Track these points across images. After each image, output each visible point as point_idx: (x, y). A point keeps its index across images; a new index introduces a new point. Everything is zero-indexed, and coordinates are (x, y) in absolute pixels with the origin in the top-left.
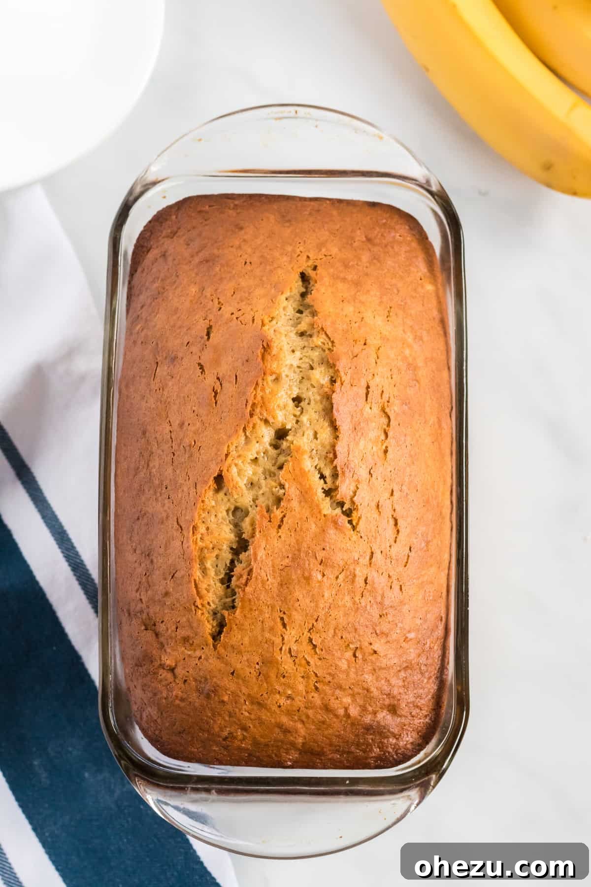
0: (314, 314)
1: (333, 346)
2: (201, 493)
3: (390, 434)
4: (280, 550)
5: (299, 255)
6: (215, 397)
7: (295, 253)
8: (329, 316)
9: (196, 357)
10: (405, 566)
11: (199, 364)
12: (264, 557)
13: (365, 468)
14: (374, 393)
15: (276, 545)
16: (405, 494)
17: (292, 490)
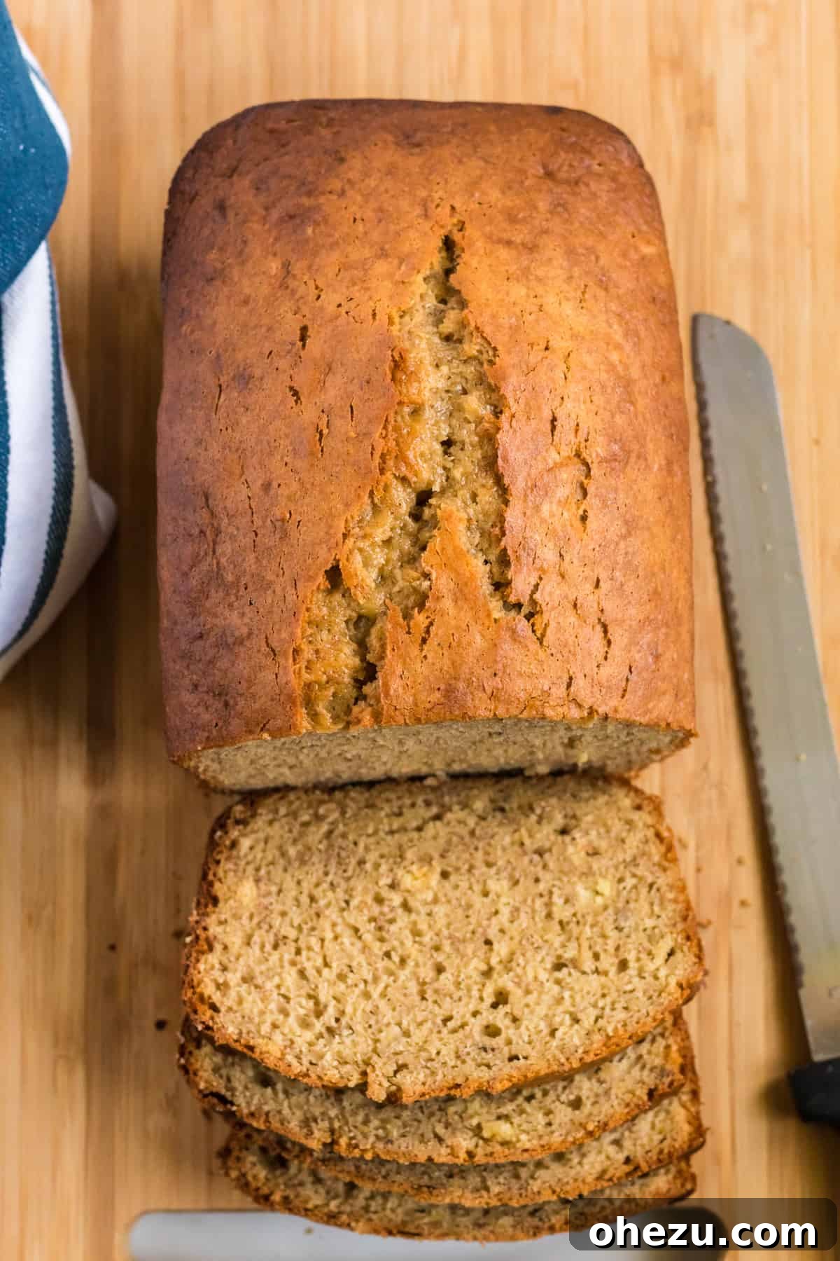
0: (463, 304)
1: (495, 356)
2: (306, 597)
3: (591, 490)
4: (427, 678)
5: (438, 206)
6: (320, 440)
7: (432, 201)
8: (487, 305)
9: (286, 377)
10: (623, 696)
11: (291, 388)
12: (401, 690)
13: (552, 547)
14: (564, 425)
15: (419, 670)
16: (618, 583)
17: (443, 582)
